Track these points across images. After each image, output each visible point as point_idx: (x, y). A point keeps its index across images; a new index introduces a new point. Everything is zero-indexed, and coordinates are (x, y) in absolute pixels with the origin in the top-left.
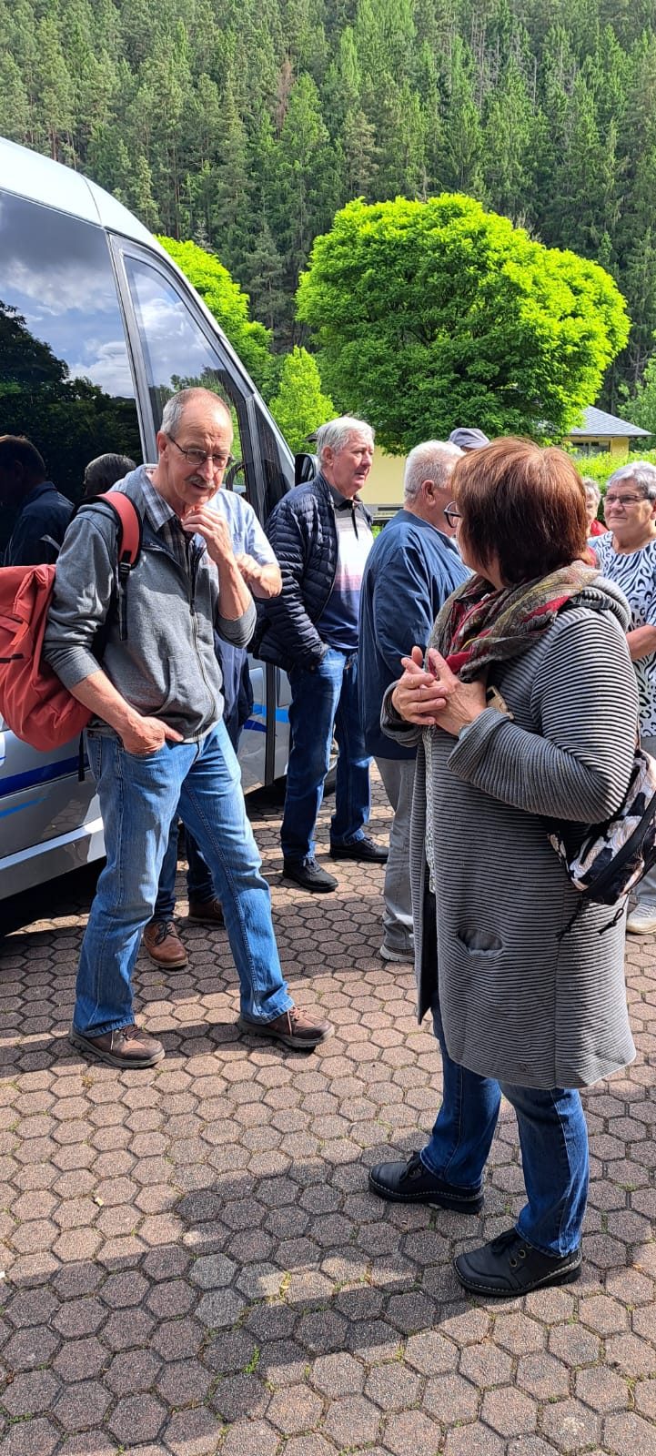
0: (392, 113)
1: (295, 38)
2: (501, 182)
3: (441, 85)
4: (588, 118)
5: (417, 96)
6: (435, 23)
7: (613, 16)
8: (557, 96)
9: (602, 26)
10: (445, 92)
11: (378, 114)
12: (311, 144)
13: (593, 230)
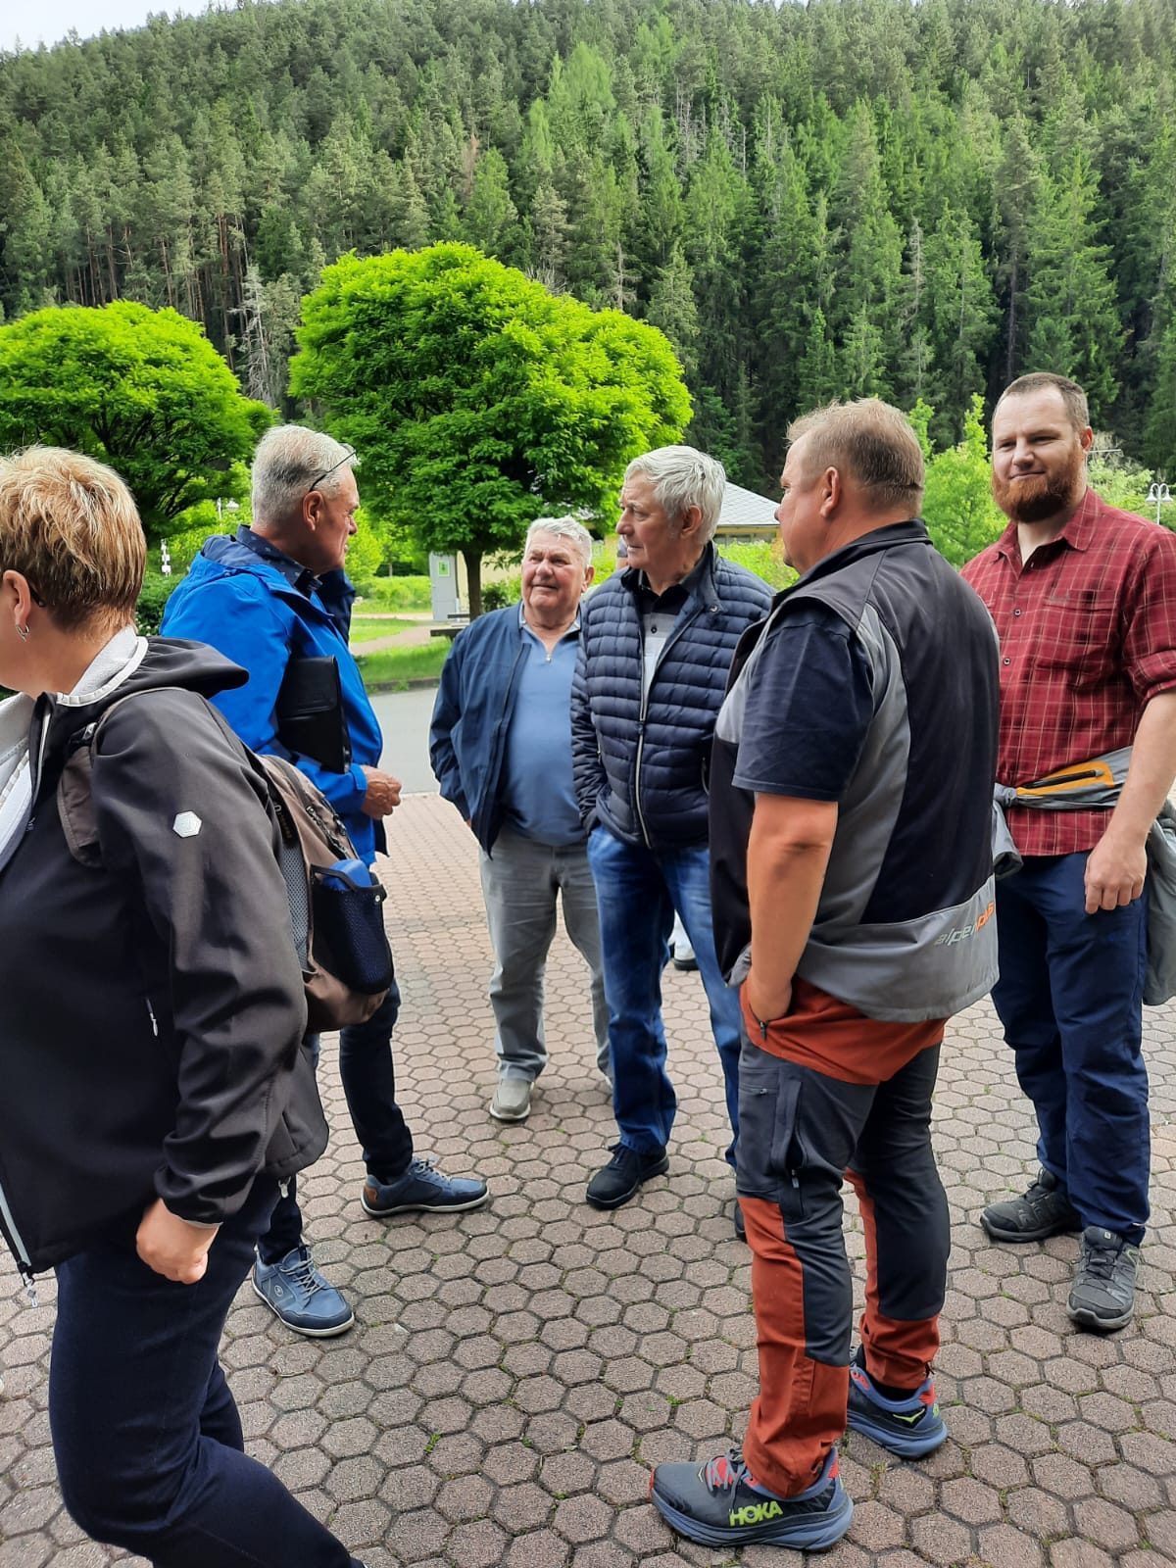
0: (586, 188)
1: (486, 113)
2: (704, 258)
3: (640, 156)
4: (797, 188)
5: (612, 169)
6: (635, 94)
7: (828, 83)
8: (765, 166)
9: (816, 94)
10: (645, 165)
11: (570, 189)
12: (499, 222)
13: (805, 306)
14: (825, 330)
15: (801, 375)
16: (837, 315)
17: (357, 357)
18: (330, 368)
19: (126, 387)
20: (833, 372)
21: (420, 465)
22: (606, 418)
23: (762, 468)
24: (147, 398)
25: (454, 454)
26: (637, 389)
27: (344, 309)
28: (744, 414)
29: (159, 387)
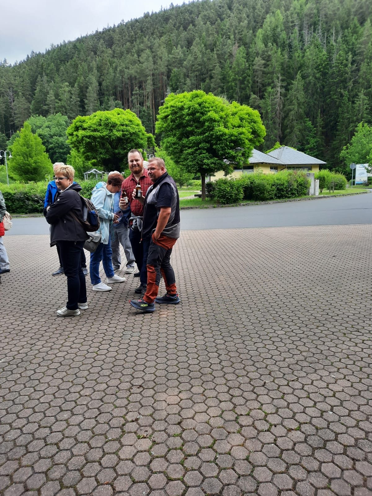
0: (271, 57)
1: (242, 35)
2: (308, 77)
3: (290, 45)
4: (342, 52)
5: (280, 50)
6: (291, 24)
8: (332, 45)
10: (291, 48)
11: (266, 57)
12: (242, 69)
13: (342, 91)
14: (349, 98)
15: (340, 113)
16: (352, 94)
17: (171, 122)
18: (165, 125)
19: (115, 132)
20: (350, 113)
21: (186, 150)
22: (236, 137)
23: (325, 144)
24: (119, 134)
25: (194, 147)
26: (247, 128)
27: (169, 109)
28: (319, 127)
29: (123, 131)
